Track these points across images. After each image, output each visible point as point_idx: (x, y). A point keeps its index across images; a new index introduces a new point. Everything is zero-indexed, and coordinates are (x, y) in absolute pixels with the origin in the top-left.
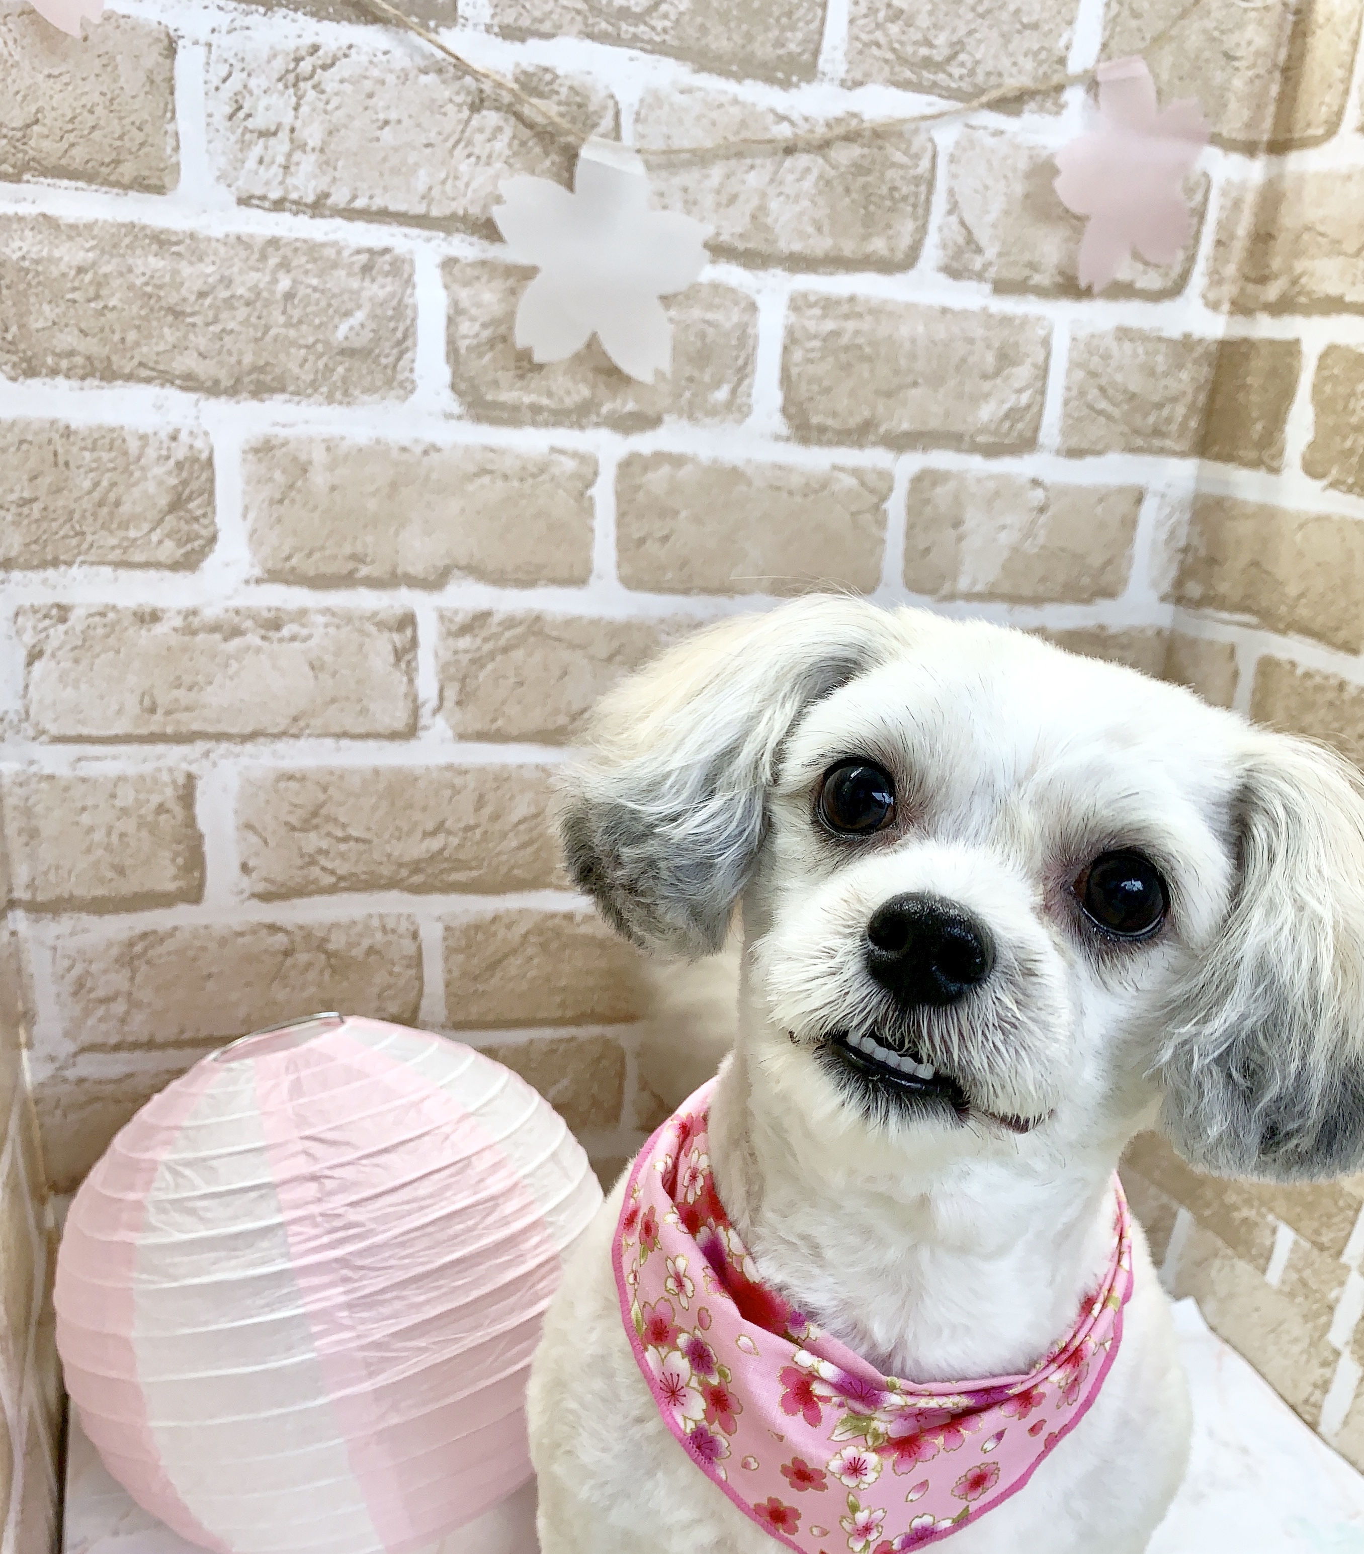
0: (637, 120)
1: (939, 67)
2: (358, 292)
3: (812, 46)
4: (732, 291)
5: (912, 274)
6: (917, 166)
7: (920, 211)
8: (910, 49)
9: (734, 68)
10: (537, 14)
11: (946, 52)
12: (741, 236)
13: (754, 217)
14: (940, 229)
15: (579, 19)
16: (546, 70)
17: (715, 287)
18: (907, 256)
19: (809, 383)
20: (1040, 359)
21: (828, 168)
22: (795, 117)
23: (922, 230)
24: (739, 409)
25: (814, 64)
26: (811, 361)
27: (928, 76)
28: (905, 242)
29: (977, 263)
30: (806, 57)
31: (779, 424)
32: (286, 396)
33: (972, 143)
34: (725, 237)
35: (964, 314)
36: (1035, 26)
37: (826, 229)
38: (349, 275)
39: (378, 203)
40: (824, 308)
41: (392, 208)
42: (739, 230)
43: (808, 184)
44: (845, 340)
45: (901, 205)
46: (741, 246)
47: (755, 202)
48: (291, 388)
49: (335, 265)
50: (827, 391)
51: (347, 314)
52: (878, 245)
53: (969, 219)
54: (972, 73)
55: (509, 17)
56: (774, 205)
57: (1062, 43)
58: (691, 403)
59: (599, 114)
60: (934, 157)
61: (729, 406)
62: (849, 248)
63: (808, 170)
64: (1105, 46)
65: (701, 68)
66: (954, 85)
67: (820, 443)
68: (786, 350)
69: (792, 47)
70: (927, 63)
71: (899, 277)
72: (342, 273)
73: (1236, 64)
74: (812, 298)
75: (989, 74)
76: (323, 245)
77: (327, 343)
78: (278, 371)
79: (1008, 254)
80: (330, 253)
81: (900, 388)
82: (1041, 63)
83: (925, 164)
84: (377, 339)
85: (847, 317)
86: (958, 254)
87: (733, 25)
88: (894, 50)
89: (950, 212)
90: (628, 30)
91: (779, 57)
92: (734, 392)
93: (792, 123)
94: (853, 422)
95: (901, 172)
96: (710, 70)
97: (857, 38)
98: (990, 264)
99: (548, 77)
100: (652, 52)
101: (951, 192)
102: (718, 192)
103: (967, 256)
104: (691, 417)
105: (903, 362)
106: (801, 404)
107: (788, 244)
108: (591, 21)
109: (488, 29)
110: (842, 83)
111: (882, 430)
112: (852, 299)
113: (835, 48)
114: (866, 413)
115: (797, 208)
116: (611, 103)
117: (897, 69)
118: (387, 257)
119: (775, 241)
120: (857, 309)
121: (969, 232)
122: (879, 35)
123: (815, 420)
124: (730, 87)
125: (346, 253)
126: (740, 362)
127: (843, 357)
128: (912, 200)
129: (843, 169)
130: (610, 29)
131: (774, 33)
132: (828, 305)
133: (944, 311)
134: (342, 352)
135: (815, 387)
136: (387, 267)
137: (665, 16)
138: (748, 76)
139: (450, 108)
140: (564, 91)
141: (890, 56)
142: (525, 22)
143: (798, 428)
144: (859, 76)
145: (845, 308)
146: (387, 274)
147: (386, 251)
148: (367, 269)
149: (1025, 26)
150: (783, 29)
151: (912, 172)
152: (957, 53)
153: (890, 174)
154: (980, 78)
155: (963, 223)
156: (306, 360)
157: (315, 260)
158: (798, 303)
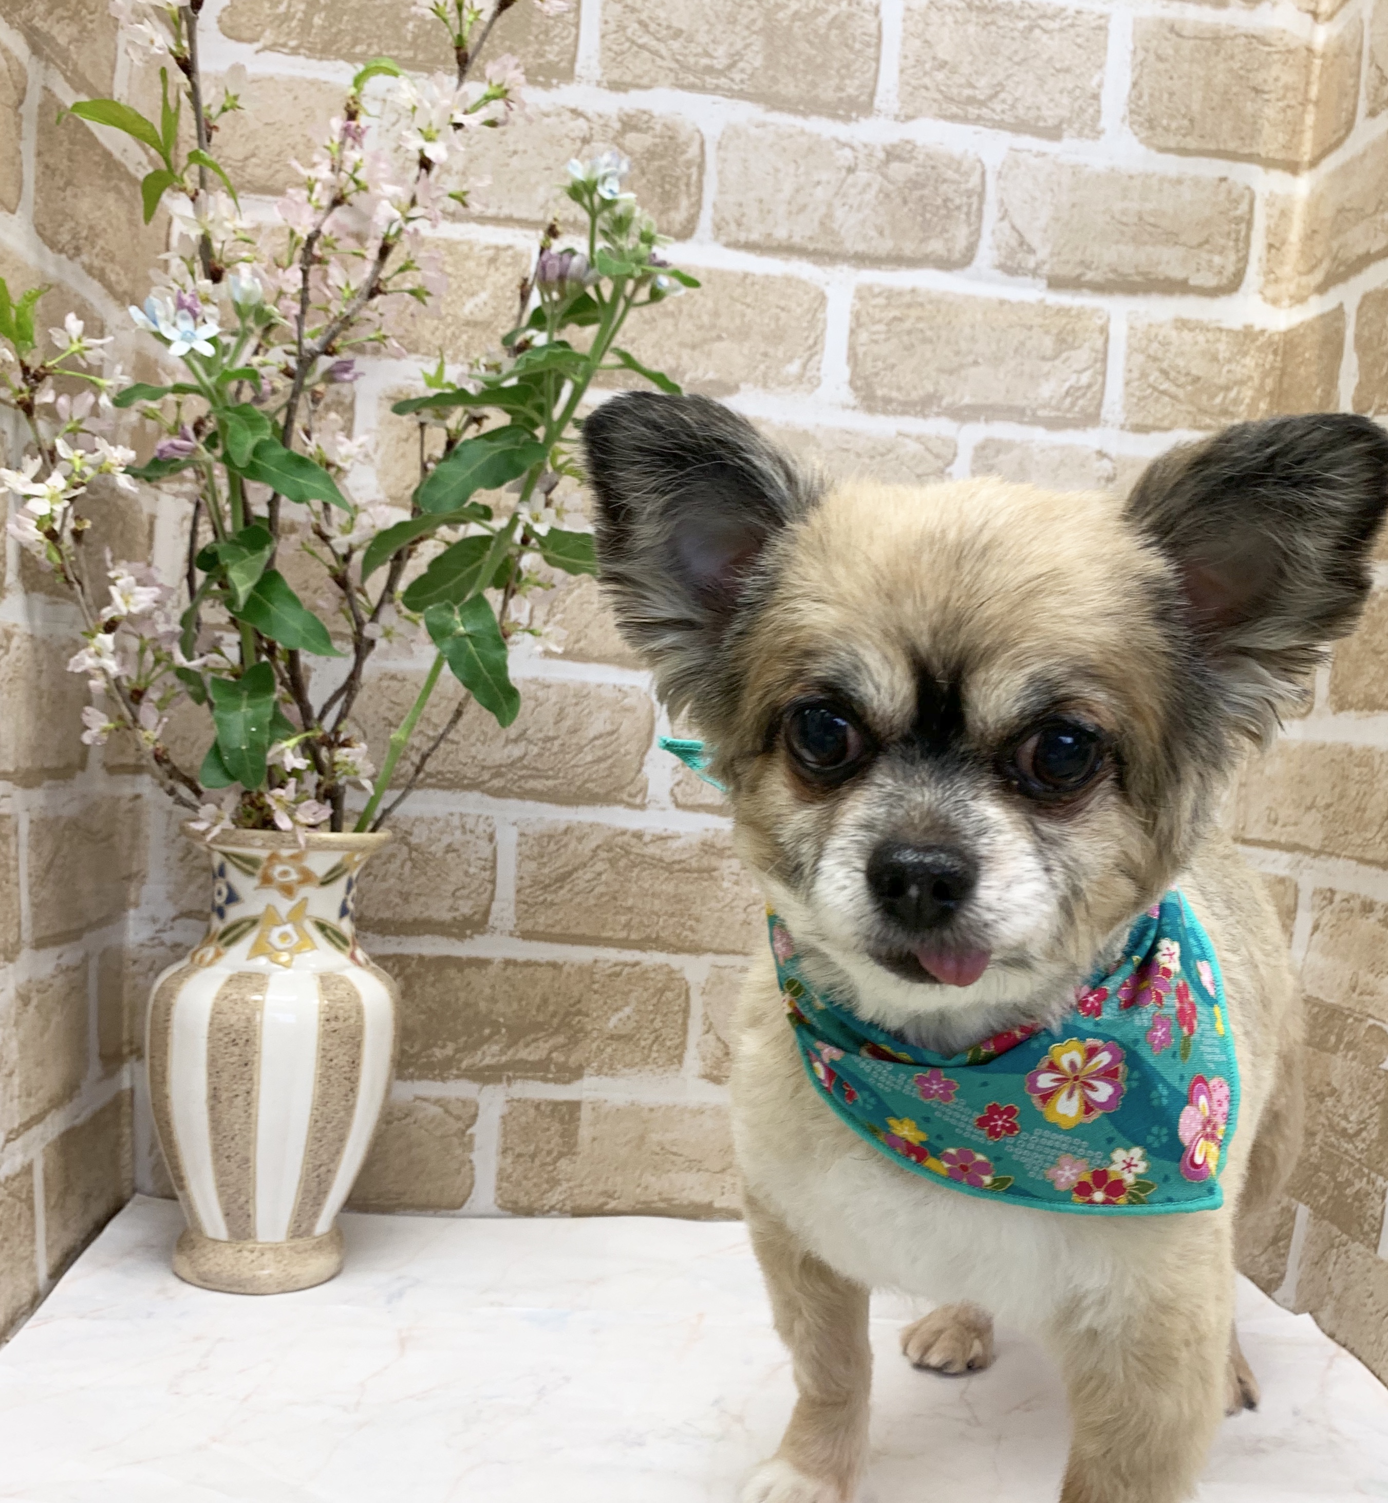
0: (720, 146)
1: (982, 104)
2: (482, 279)
3: (868, 90)
4: (804, 283)
5: (969, 270)
6: (967, 181)
7: (973, 219)
8: (955, 91)
9: (801, 108)
10: (638, 71)
11: (989, 92)
12: (811, 238)
13: (822, 224)
14: (993, 233)
15: (672, 75)
16: (644, 112)
17: (788, 280)
18: (964, 256)
19: (875, 360)
20: (1099, 344)
21: (886, 183)
22: (856, 143)
23: (977, 233)
24: (810, 380)
25: (871, 102)
26: (876, 342)
27: (973, 111)
28: (961, 244)
29: (1031, 262)
30: (863, 98)
31: (847, 395)
32: (419, 356)
33: (1017, 164)
34: (797, 240)
35: (1022, 305)
36: (1067, 70)
37: (887, 232)
38: (479, 265)
39: (505, 212)
40: (888, 298)
41: (516, 215)
42: (809, 233)
43: (870, 196)
44: (907, 325)
45: (956, 213)
46: (811, 247)
47: (823, 210)
48: (423, 350)
49: (467, 257)
50: (893, 366)
51: (473, 294)
52: (936, 246)
53: (1019, 224)
54: (1013, 107)
55: (615, 75)
56: (839, 213)
57: (1094, 83)
58: (765, 375)
59: (687, 144)
60: (983, 174)
61: (800, 378)
62: (909, 248)
63: (869, 185)
64: (1135, 84)
65: (774, 108)
66: (997, 118)
67: (885, 412)
68: (852, 332)
69: (851, 91)
70: (971, 100)
71: (957, 272)
72: (471, 264)
73: (1266, 96)
74: (877, 290)
75: (1029, 108)
76: (459, 243)
77: (455, 317)
78: (414, 336)
79: (1059, 254)
80: (465, 248)
81: (961, 366)
82: (1076, 99)
83: (974, 180)
84: (496, 316)
85: (909, 306)
86: (1012, 254)
87: (799, 76)
88: (941, 92)
89: (1002, 219)
90: (710, 81)
91: (840, 99)
92: (805, 366)
93: (852, 148)
94: (915, 395)
95: (953, 187)
96: (780, 109)
97: (908, 84)
98: (1044, 262)
99: (645, 117)
100: (732, 97)
101: (1002, 203)
102: (790, 203)
103: (1020, 256)
104: (765, 386)
105: (964, 346)
106: (866, 378)
107: (853, 245)
108: (681, 76)
109: (599, 84)
110: (896, 118)
111: (944, 403)
112: (913, 291)
113: (888, 91)
114: (931, 389)
115: (861, 216)
116: (697, 136)
117: (945, 106)
118: (510, 252)
119: (842, 242)
120: (920, 299)
121: (1021, 235)
122: (927, 81)
123: (880, 392)
124: (798, 122)
125: (476, 249)
126: (811, 341)
127: (905, 338)
128: (965, 209)
129: (901, 185)
130: (697, 81)
131: (835, 82)
132: (891, 295)
133: (1002, 302)
134: (468, 323)
135: (880, 364)
136: (509, 260)
137: (742, 71)
138: (813, 112)
139: (567, 142)
140: (658, 128)
141: (938, 96)
142: (628, 78)
143: (864, 398)
144: (910, 111)
145: (907, 299)
146: (509, 265)
147: (509, 247)
148: (492, 261)
149: (1058, 71)
150: (842, 78)
151: (963, 187)
152: (996, 94)
153: (944, 188)
154: (1021, 112)
155: (1013, 227)
156: (437, 328)
157: (451, 254)
158: (863, 294)
